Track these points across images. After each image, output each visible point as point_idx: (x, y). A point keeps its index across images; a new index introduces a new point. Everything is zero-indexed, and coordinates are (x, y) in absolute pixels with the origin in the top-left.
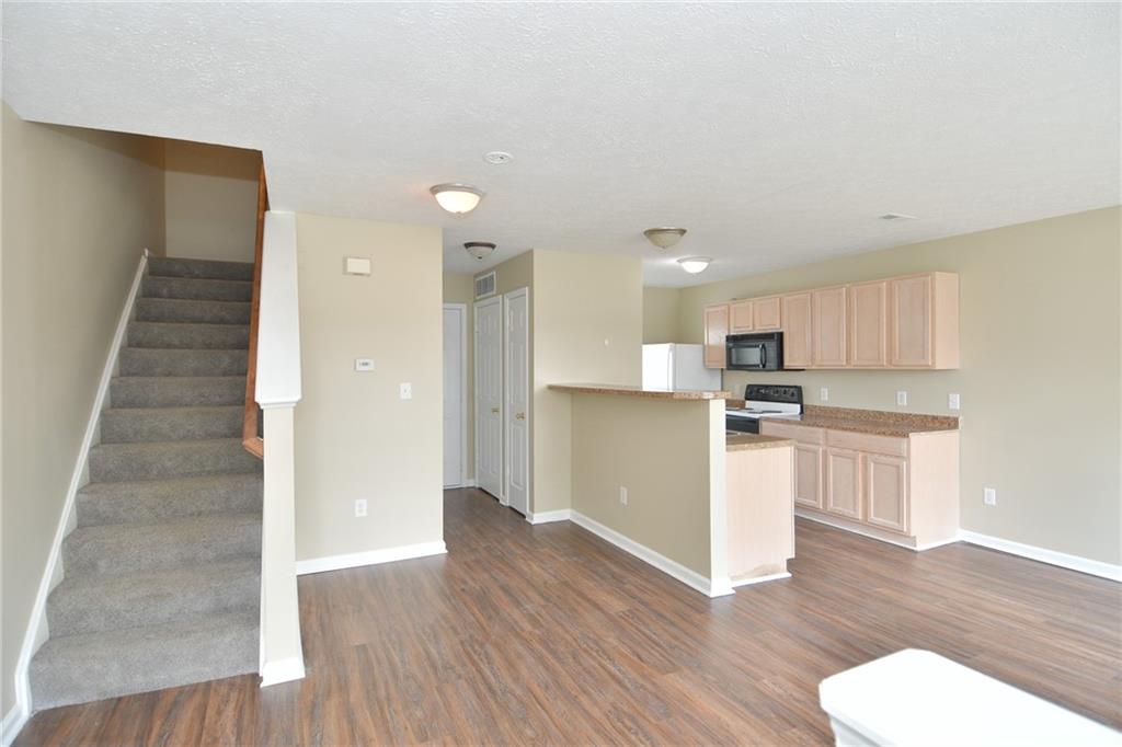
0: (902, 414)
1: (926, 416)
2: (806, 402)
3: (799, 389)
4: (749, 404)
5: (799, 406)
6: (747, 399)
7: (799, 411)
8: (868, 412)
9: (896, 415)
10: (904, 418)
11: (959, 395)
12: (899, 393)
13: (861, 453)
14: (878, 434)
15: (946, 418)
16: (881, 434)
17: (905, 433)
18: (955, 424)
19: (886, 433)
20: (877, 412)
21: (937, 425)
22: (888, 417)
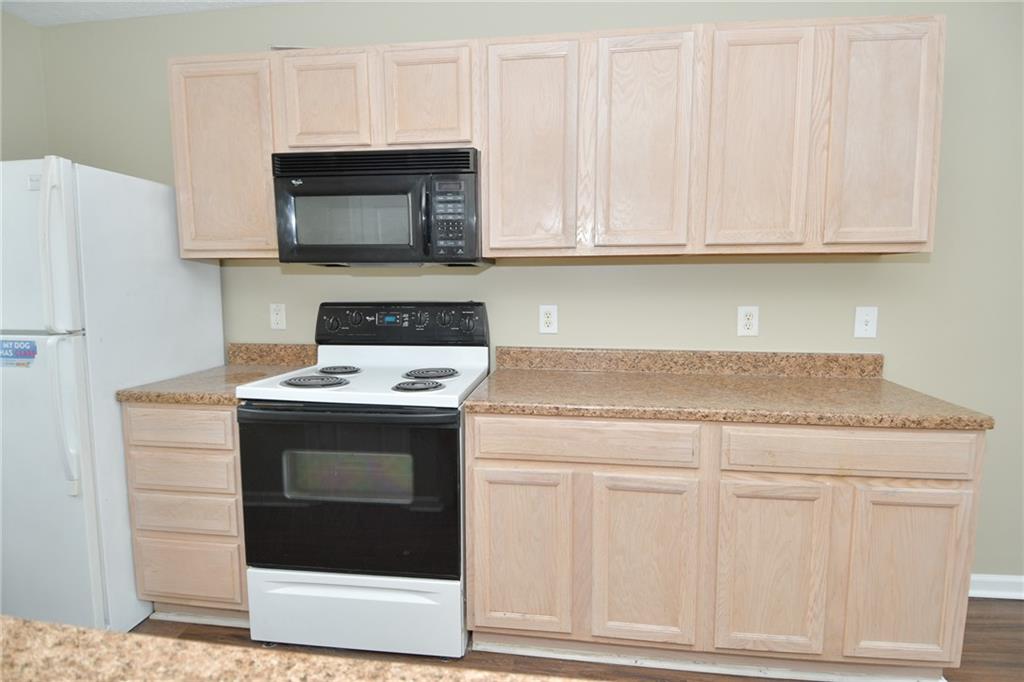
1: (810, 356)
8: (672, 354)
10: (761, 364)
11: (876, 309)
12: (742, 311)
13: (829, 483)
14: (904, 427)
15: (854, 358)
16: (909, 428)
17: (982, 421)
18: (875, 369)
19: (926, 424)
20: (694, 353)
21: (836, 373)
22: (722, 362)
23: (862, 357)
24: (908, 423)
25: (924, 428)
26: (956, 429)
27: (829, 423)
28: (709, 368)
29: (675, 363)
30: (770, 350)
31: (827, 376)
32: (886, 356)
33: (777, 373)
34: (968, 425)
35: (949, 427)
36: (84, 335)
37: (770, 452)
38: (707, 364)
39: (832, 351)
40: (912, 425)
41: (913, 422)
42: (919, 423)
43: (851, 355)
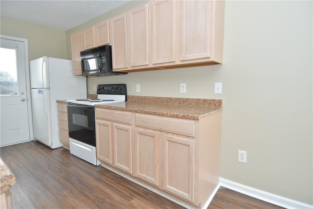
0: (183, 99)
1: (199, 100)
2: (129, 93)
3: (125, 86)
4: (100, 96)
5: (124, 96)
6: (98, 93)
7: (124, 99)
8: (163, 98)
9: (179, 99)
10: (185, 102)
11: (221, 83)
12: (181, 85)
13: (159, 132)
14: (173, 117)
15: (212, 100)
16: (174, 117)
17: (195, 117)
18: (219, 104)
19: (179, 116)
20: (168, 98)
21: (206, 105)
22: (175, 101)
23: (215, 100)
24: (174, 115)
25: (178, 117)
26: (187, 118)
27: (156, 114)
28: (172, 102)
29: (164, 101)
30: (187, 97)
31: (204, 106)
32: (223, 100)
33: (189, 105)
34: (190, 118)
35: (185, 118)
36: (50, 89)
37: (144, 122)
38: (171, 101)
39: (205, 98)
40: (175, 116)
41: (175, 115)
42: (177, 116)
43: (211, 99)
